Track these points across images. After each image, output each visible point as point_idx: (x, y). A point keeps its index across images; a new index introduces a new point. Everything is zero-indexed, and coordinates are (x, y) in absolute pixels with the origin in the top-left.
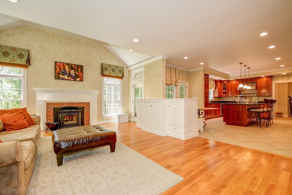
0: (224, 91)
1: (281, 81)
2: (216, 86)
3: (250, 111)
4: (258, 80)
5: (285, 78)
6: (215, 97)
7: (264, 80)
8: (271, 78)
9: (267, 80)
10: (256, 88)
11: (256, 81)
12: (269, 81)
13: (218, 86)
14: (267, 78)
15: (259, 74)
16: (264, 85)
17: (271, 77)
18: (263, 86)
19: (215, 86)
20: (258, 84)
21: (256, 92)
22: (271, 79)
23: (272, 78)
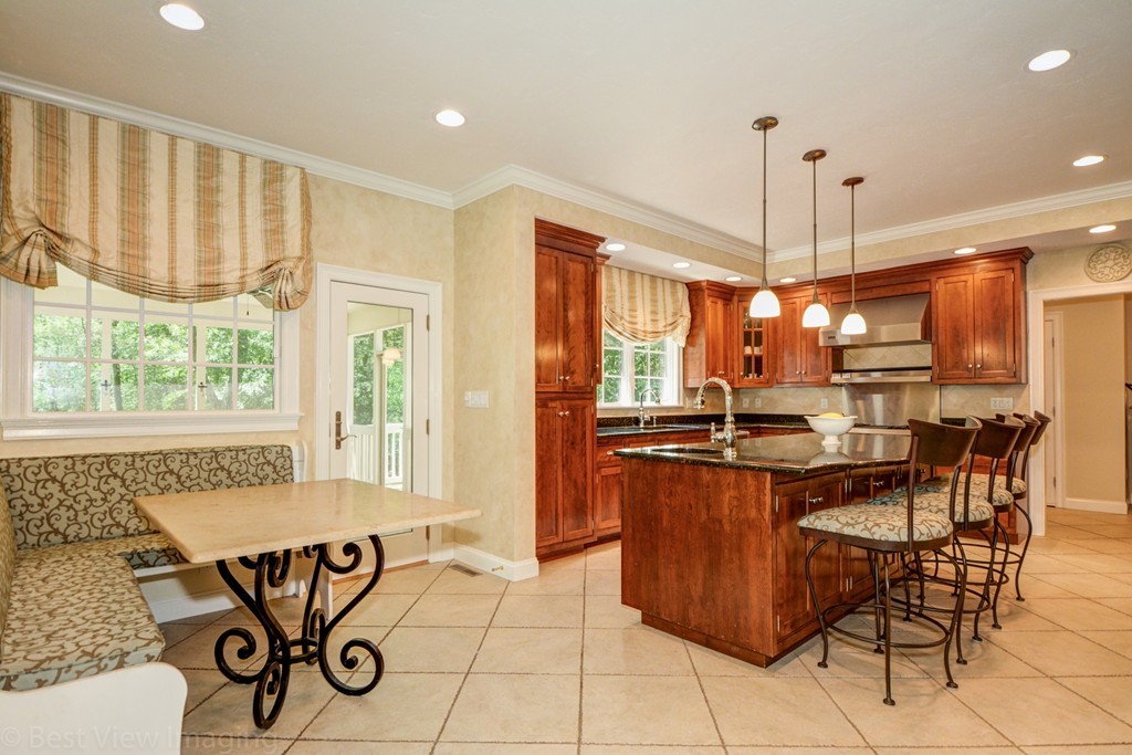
0: (748, 350)
1: (1082, 284)
2: (693, 319)
3: (803, 523)
4: (942, 281)
5: (1110, 263)
6: (692, 392)
7: (978, 282)
8: (1017, 265)
9: (995, 281)
10: (927, 334)
11: (926, 287)
12: (1009, 287)
13: (703, 320)
14: (993, 266)
15: (939, 234)
16: (978, 314)
17: (1017, 258)
18: (970, 319)
19: (684, 323)
20: (941, 307)
21: (928, 362)
22: (1018, 271)
23: (1024, 263)
